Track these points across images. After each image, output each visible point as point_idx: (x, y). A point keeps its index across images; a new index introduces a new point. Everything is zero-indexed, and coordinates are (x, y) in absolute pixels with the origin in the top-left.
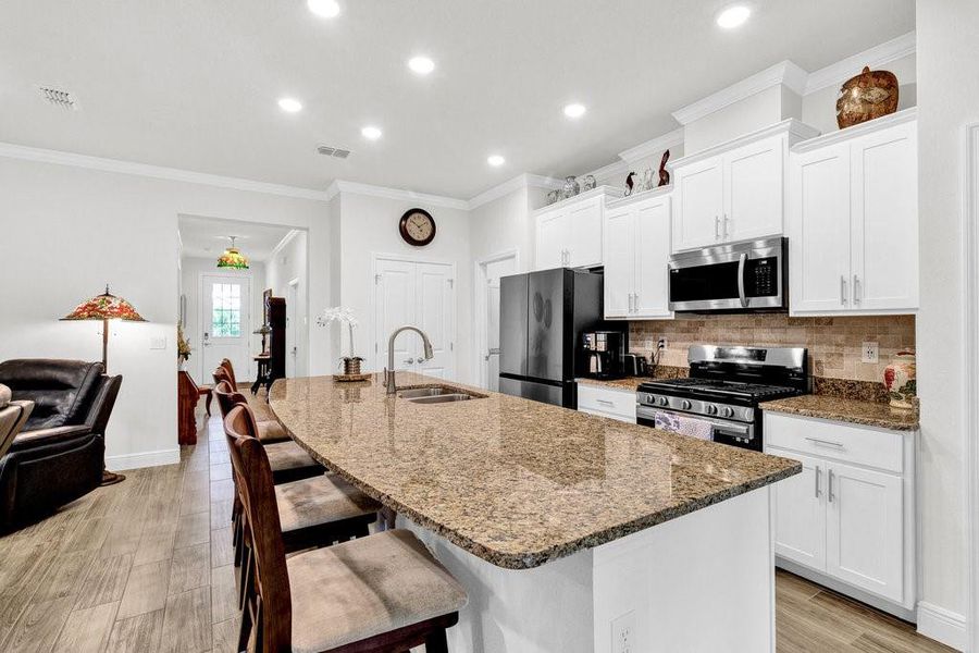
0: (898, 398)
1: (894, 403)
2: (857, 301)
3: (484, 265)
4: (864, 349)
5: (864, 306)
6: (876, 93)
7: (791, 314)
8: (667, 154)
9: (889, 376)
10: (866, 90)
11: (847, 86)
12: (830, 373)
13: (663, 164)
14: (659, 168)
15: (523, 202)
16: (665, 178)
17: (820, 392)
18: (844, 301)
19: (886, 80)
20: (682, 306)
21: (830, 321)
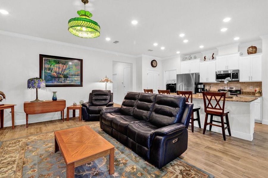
0: (257, 93)
1: (256, 94)
2: (251, 80)
3: (165, 71)
4: (250, 87)
5: (253, 80)
6: (254, 50)
7: (240, 82)
8: (213, 54)
9: (256, 91)
10: (253, 49)
11: (249, 48)
12: (244, 91)
13: (213, 55)
14: (212, 56)
15: (179, 59)
16: (213, 58)
17: (242, 94)
18: (249, 80)
19: (255, 48)
20: (218, 80)
21: (244, 83)
